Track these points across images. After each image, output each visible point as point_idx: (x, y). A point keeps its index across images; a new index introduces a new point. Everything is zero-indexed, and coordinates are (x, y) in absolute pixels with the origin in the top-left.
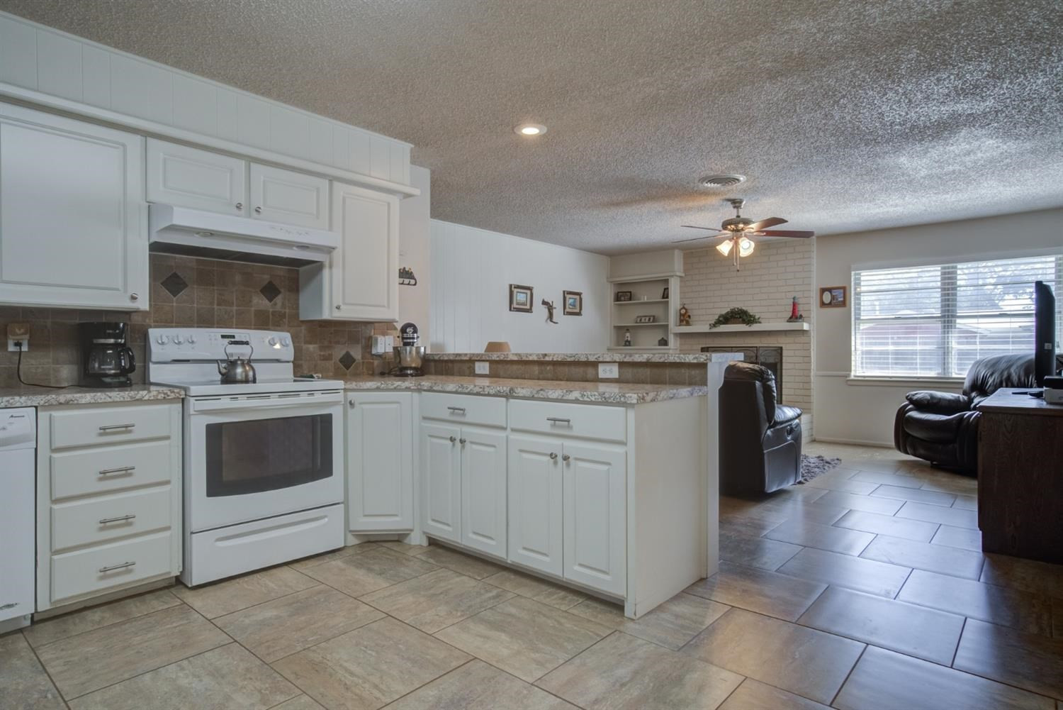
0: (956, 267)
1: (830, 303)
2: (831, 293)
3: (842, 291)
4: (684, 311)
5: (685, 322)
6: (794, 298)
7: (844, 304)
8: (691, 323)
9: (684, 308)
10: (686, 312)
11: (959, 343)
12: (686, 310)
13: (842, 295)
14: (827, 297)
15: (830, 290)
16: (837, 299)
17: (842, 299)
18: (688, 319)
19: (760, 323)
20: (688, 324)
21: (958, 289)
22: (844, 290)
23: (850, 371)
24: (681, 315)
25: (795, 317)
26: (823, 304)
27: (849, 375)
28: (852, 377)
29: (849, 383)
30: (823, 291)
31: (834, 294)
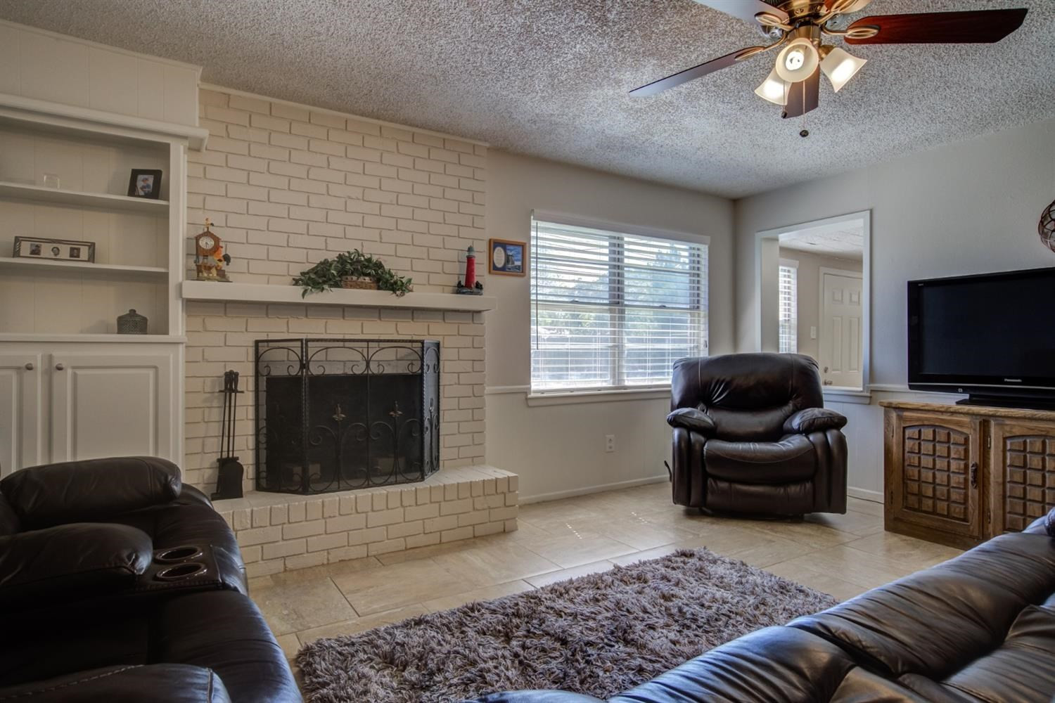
0: (622, 239)
1: (503, 269)
2: (505, 250)
3: (520, 249)
4: (211, 243)
5: (214, 272)
6: (470, 249)
7: (522, 271)
8: (230, 276)
9: (208, 234)
10: (216, 248)
11: (631, 341)
12: (217, 240)
13: (520, 257)
14: (499, 257)
15: (504, 245)
16: (513, 263)
17: (518, 263)
18: (223, 265)
19: (411, 291)
20: (222, 277)
21: (626, 269)
22: (523, 247)
23: (529, 383)
24: (200, 252)
25: (468, 285)
26: (494, 269)
27: (530, 388)
28: (532, 395)
29: (531, 403)
30: (494, 244)
31: (510, 253)
